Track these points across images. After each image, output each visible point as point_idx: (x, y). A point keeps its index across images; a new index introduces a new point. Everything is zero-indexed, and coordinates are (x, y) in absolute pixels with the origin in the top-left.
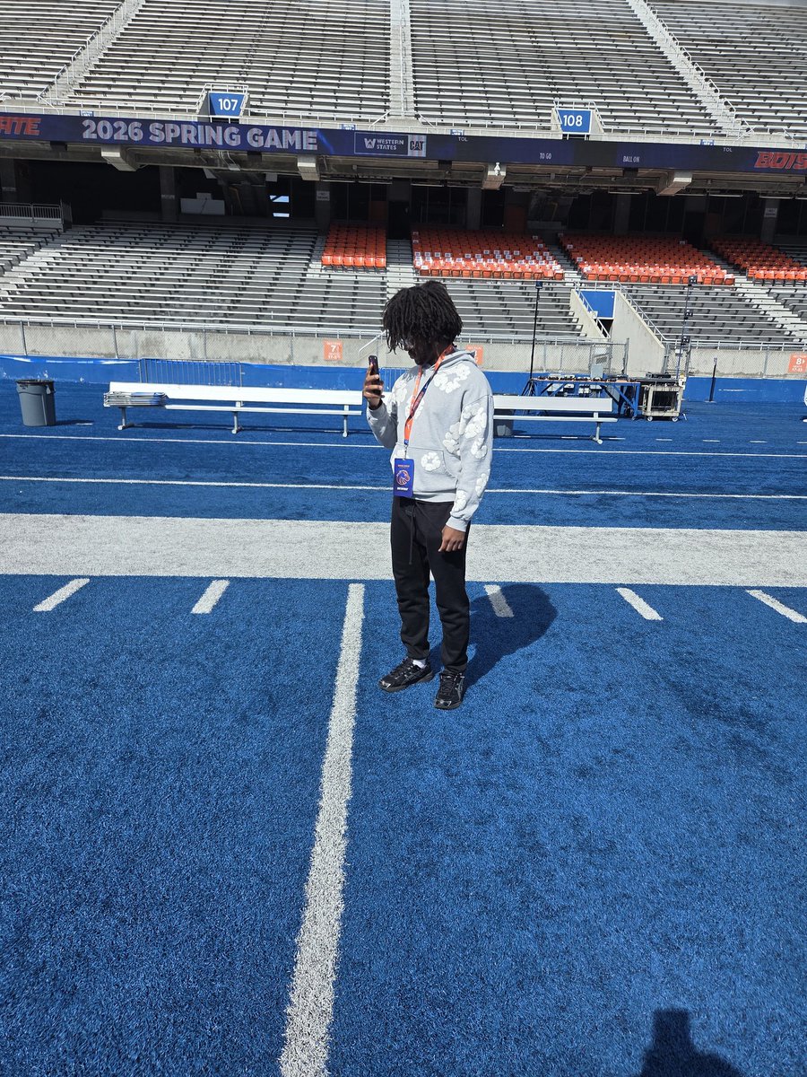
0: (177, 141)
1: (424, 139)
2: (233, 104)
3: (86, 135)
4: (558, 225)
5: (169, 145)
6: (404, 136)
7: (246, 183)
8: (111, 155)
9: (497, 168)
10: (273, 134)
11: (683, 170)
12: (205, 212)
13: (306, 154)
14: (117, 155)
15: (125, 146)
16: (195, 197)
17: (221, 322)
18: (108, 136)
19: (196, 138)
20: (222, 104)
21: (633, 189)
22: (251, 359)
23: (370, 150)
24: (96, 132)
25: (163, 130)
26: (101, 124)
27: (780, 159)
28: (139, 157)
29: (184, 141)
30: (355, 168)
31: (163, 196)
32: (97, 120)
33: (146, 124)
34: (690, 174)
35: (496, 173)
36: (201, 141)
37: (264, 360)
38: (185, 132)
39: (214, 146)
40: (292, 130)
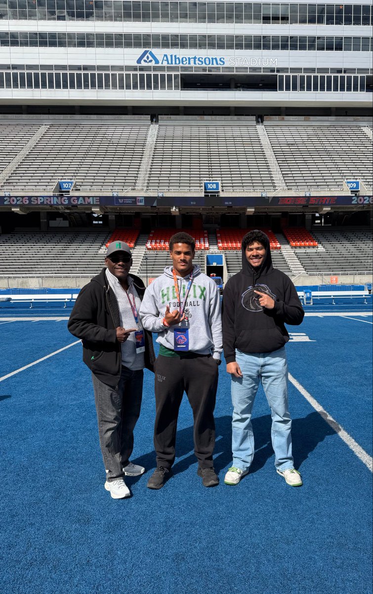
0: (42, 203)
1: (143, 198)
2: (69, 185)
3: (6, 203)
4: (217, 226)
5: (39, 205)
6: (135, 198)
7: (76, 214)
8: (16, 210)
9: (174, 208)
10: (81, 199)
11: (251, 206)
12: (60, 226)
13: (95, 205)
14: (18, 209)
15: (21, 206)
16: (55, 220)
17: (56, 273)
18: (14, 203)
19: (50, 202)
20: (65, 186)
21: (236, 213)
22: (63, 287)
23: (121, 203)
24: (9, 201)
25: (37, 200)
26: (12, 199)
27: (289, 201)
28: (28, 209)
29: (45, 203)
30: (118, 209)
31: (41, 220)
32: (10, 197)
33: (30, 198)
34: (254, 207)
35: (174, 210)
36: (52, 203)
37: (69, 287)
38: (45, 200)
39: (57, 204)
40: (89, 197)
